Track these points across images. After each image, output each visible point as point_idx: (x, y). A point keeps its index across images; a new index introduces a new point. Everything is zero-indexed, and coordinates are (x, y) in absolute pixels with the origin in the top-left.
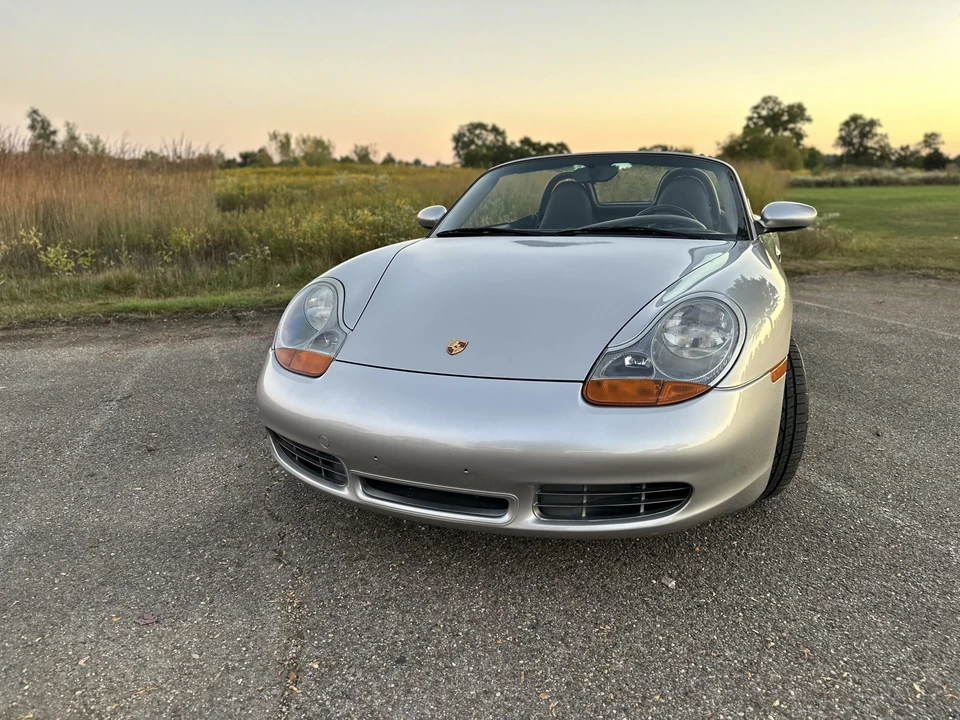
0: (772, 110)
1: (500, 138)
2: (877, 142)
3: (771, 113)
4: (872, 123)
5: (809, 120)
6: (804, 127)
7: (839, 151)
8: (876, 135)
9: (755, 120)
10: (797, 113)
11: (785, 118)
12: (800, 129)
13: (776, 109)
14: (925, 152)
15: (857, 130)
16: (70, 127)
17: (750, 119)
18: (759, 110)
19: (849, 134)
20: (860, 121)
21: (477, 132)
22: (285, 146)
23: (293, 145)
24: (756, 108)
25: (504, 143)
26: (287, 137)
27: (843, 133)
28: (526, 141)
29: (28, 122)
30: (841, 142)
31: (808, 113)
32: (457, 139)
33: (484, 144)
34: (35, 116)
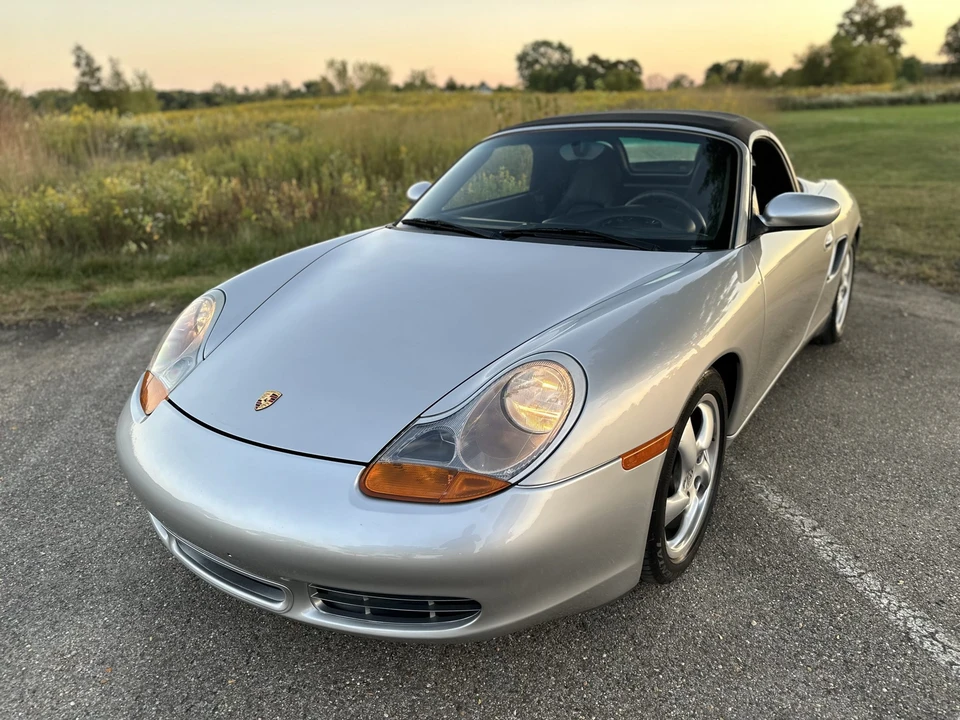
0: (867, 14)
1: (566, 56)
3: (866, 19)
5: (909, 24)
6: (903, 33)
7: (943, 59)
9: (847, 28)
10: (896, 17)
11: (882, 23)
12: (898, 36)
13: (872, 13)
16: (114, 63)
17: (841, 26)
18: (851, 16)
19: (954, 40)
21: (542, 50)
22: (342, 73)
23: (350, 72)
24: (848, 14)
25: (570, 61)
26: (344, 65)
27: (950, 39)
28: (594, 59)
29: (73, 59)
30: (946, 48)
31: (908, 17)
32: (522, 58)
33: (550, 65)
34: (79, 52)
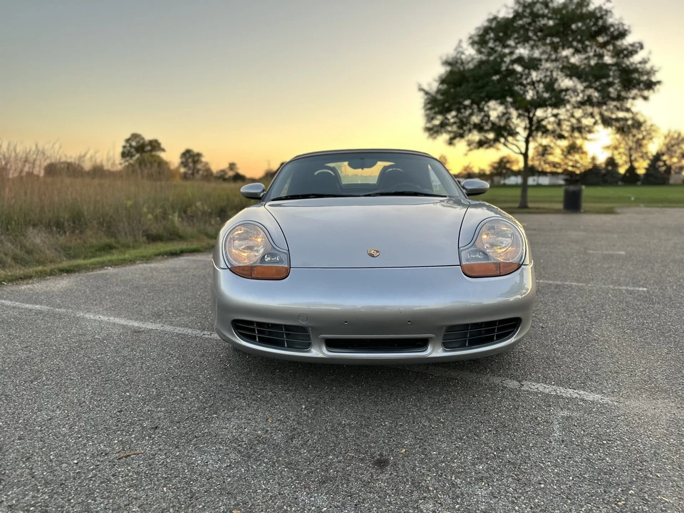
0: (138, 142)
2: (204, 166)
3: (139, 144)
4: (199, 155)
5: (163, 150)
7: (182, 170)
8: (201, 162)
9: (128, 148)
10: (155, 145)
11: (149, 148)
12: (160, 156)
13: (141, 141)
14: (231, 173)
15: (190, 158)
17: (124, 147)
18: (130, 141)
19: (187, 161)
20: (191, 153)
24: (127, 141)
27: (184, 160)
30: (182, 164)
31: (163, 146)
